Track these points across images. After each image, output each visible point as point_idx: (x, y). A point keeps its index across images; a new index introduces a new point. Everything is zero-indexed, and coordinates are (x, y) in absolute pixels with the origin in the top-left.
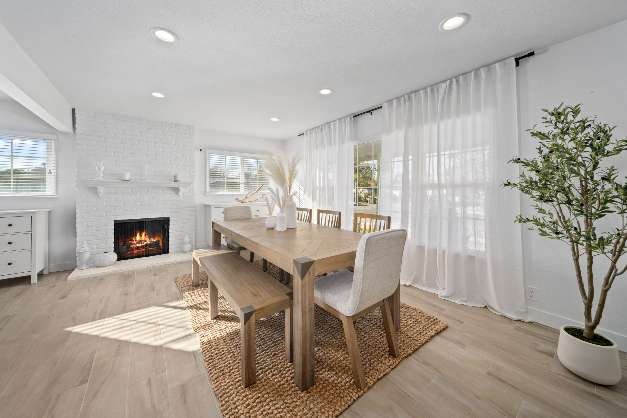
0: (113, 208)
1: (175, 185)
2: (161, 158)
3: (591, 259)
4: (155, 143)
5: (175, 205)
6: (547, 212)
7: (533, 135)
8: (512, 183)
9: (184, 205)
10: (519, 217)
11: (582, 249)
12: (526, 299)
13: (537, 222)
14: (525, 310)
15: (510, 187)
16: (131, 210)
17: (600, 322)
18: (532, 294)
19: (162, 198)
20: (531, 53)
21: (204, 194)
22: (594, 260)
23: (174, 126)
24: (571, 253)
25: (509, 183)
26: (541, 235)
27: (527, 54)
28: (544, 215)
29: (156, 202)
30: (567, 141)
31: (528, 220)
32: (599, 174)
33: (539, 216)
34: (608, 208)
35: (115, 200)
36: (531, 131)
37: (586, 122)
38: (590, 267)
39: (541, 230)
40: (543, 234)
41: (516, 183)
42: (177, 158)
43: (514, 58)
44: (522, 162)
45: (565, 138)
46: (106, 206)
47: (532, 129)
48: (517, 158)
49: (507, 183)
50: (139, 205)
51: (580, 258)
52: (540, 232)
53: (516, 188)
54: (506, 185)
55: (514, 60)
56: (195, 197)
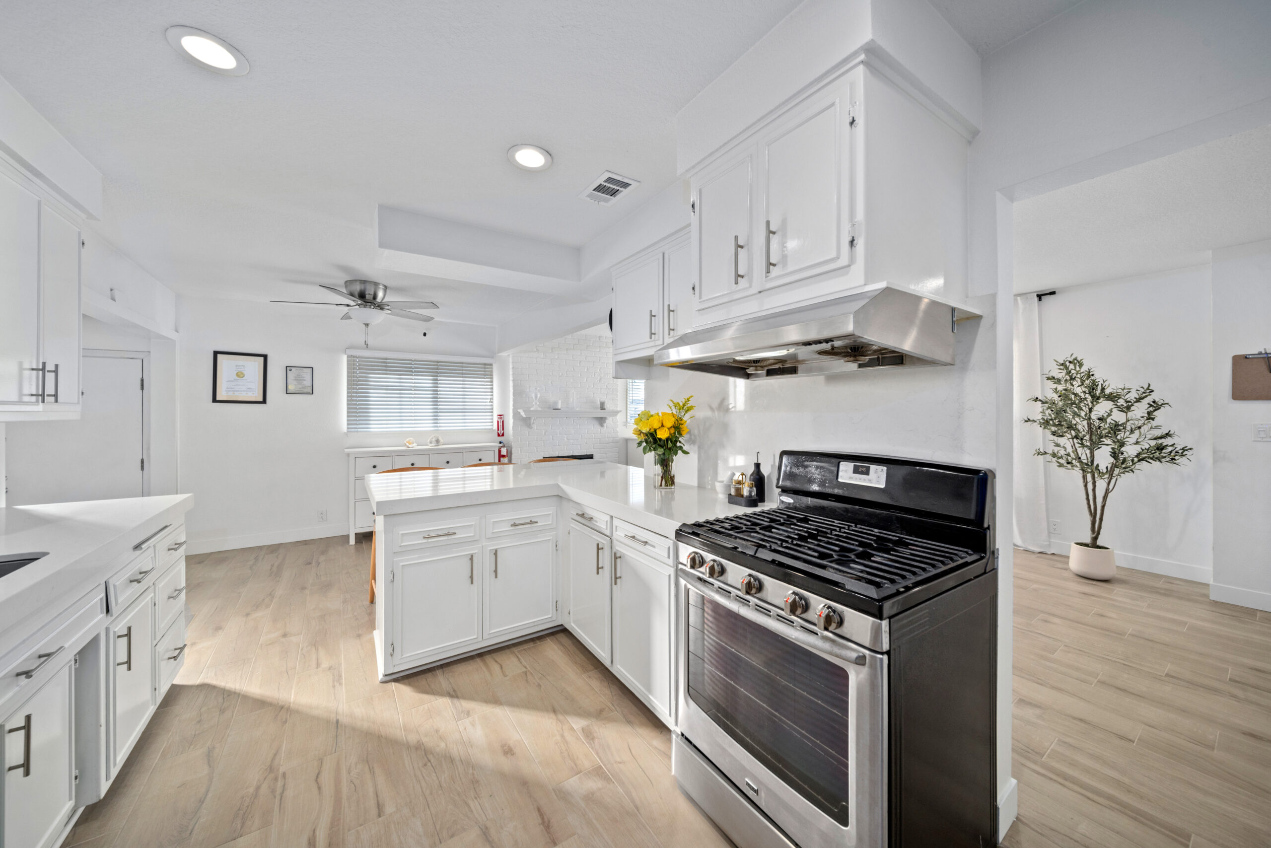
0: (543, 442)
1: (601, 414)
2: (585, 381)
3: (1094, 483)
4: (580, 362)
5: (599, 440)
6: (1062, 446)
7: (1048, 379)
8: (1031, 419)
9: (607, 439)
10: (1038, 450)
11: (1089, 476)
12: (1049, 533)
13: (1054, 455)
14: (1048, 543)
15: (1029, 423)
16: (559, 445)
17: (1101, 533)
18: (1055, 527)
19: (587, 431)
20: (1052, 292)
21: (625, 425)
22: (1097, 484)
23: (598, 340)
24: (1082, 480)
25: (1029, 419)
26: (1059, 466)
27: (1048, 292)
28: (1059, 448)
29: (581, 436)
30: (1075, 386)
31: (1046, 453)
32: (1097, 416)
33: (1056, 449)
34: (1104, 441)
35: (545, 433)
36: (1047, 376)
37: (1091, 371)
38: (1094, 490)
39: (1058, 462)
40: (1061, 465)
41: (1035, 420)
42: (601, 379)
43: (1036, 294)
44: (1040, 400)
45: (1074, 383)
46: (537, 440)
47: (1047, 373)
48: (1036, 397)
49: (1027, 420)
50: (565, 439)
51: (1088, 484)
52: (1058, 465)
53: (1036, 423)
54: (1026, 421)
55: (1036, 296)
56: (618, 429)
